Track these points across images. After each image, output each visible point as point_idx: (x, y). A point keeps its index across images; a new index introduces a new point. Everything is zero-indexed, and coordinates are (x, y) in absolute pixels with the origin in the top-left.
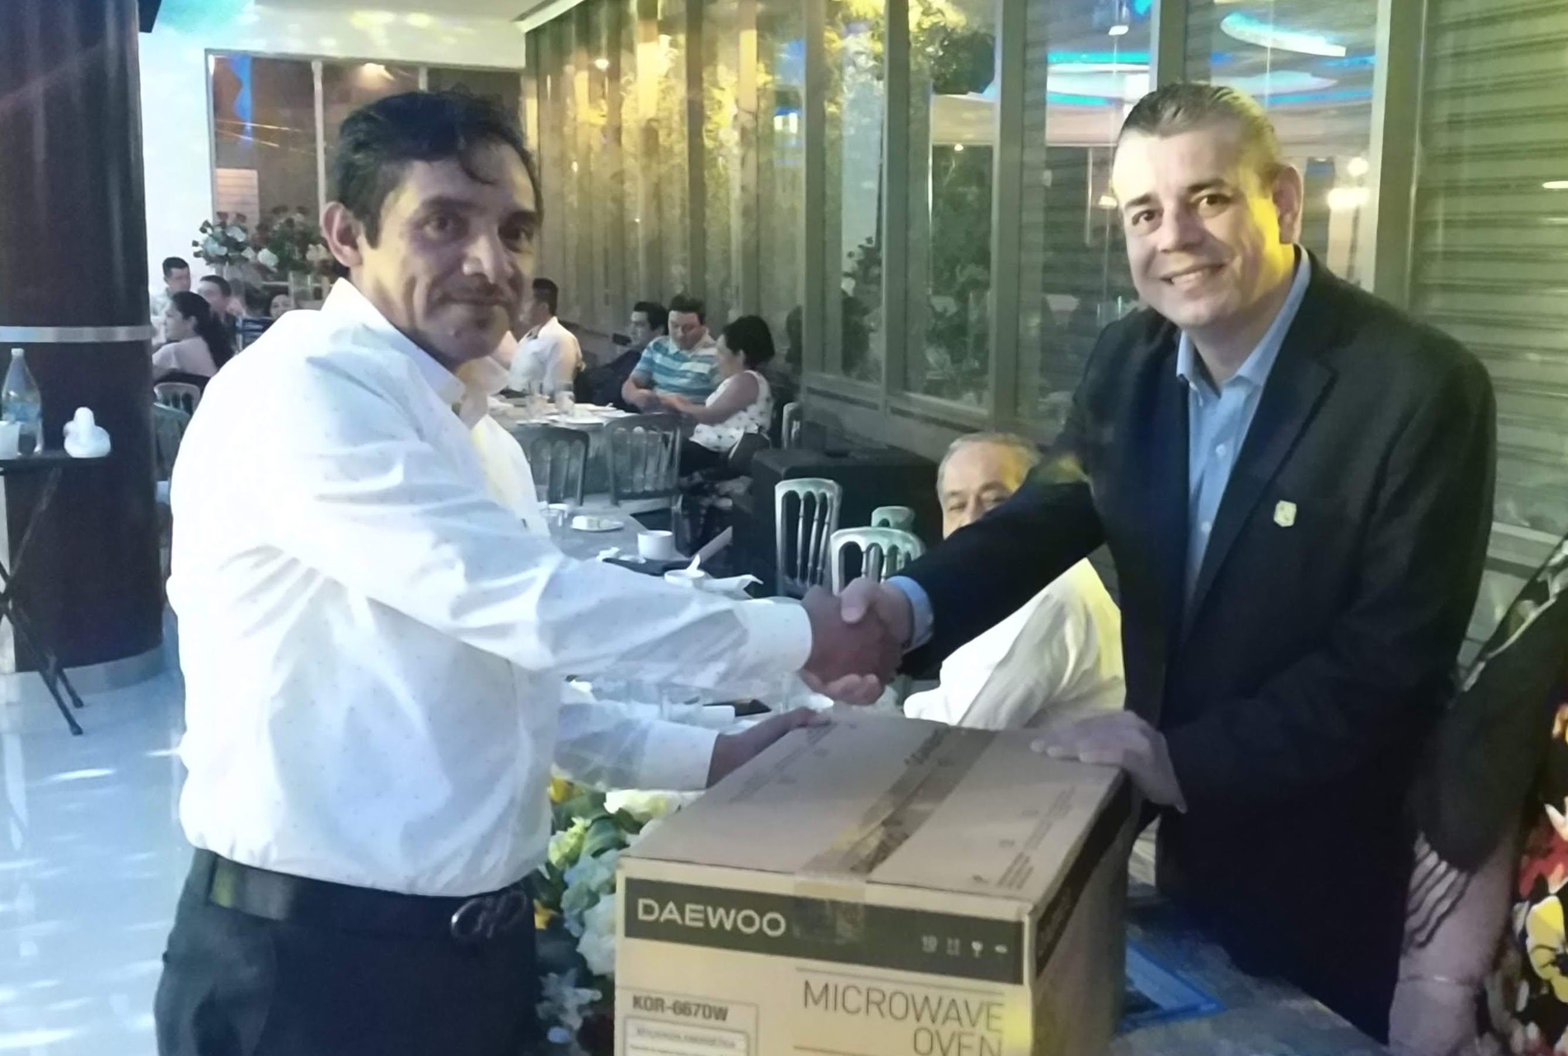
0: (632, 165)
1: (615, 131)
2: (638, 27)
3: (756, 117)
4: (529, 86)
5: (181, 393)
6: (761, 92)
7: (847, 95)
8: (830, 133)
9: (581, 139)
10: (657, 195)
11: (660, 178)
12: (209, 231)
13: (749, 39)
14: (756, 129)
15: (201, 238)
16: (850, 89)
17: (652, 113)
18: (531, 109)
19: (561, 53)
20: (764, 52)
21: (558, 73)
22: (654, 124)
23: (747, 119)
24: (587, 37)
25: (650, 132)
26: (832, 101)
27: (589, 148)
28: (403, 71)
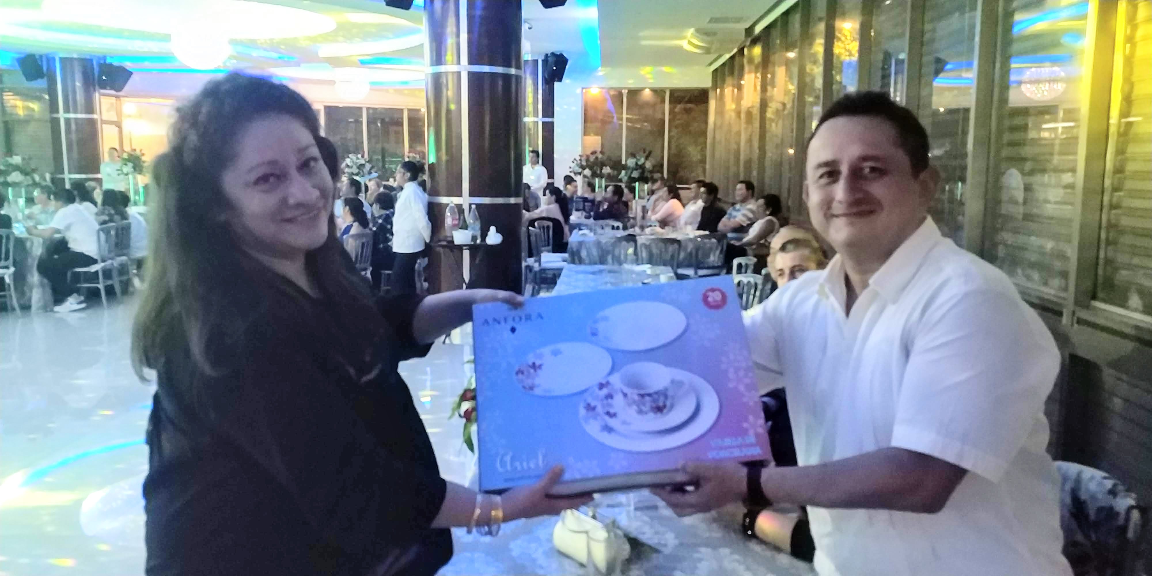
0: (743, 128)
1: (738, 113)
2: (746, 68)
3: (784, 105)
4: (711, 95)
5: (546, 225)
9: (727, 117)
10: (750, 141)
11: (750, 133)
12: (575, 162)
15: (573, 165)
17: (750, 105)
18: (712, 104)
19: (723, 81)
20: (787, 76)
21: (722, 88)
22: (750, 109)
23: (780, 106)
24: (732, 73)
25: (749, 113)
27: (730, 120)
28: (658, 92)
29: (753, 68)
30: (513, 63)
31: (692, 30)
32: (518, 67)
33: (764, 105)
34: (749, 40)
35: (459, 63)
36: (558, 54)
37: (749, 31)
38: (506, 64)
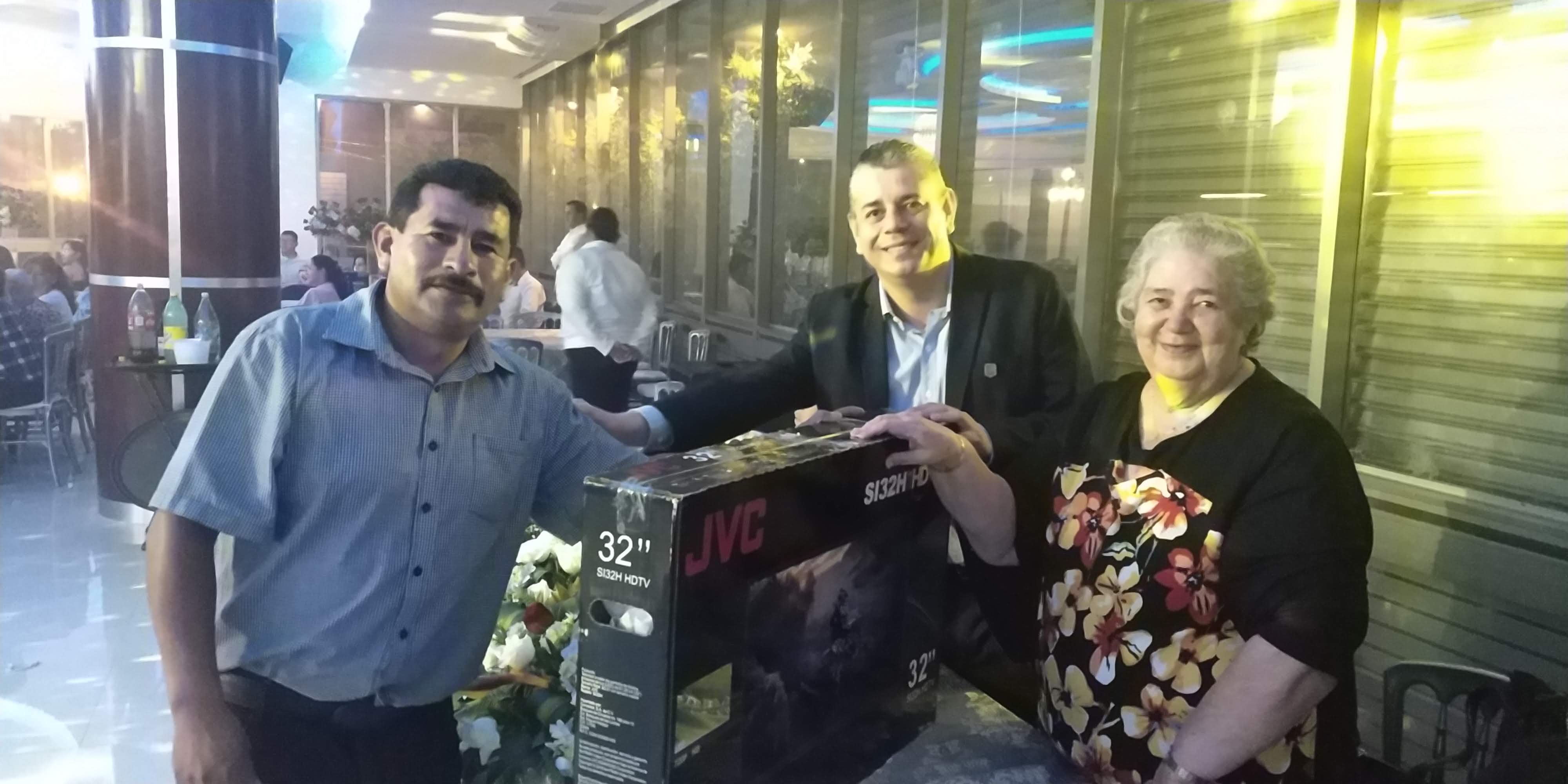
0: (592, 172)
1: (581, 150)
2: (597, 84)
4: (526, 119)
6: (678, 127)
7: (735, 129)
8: (724, 155)
9: (558, 155)
11: (610, 182)
12: (315, 213)
13: (671, 93)
14: (674, 151)
15: (310, 217)
16: (737, 126)
17: (606, 139)
18: (526, 134)
19: (546, 100)
20: (681, 101)
21: (544, 113)
22: (607, 147)
23: (669, 144)
24: (565, 92)
25: (604, 152)
26: (726, 134)
27: (564, 161)
28: (443, 110)
31: (521, 18)
32: (269, 50)
33: (635, 140)
34: (605, 42)
37: (607, 28)
38: (250, 43)
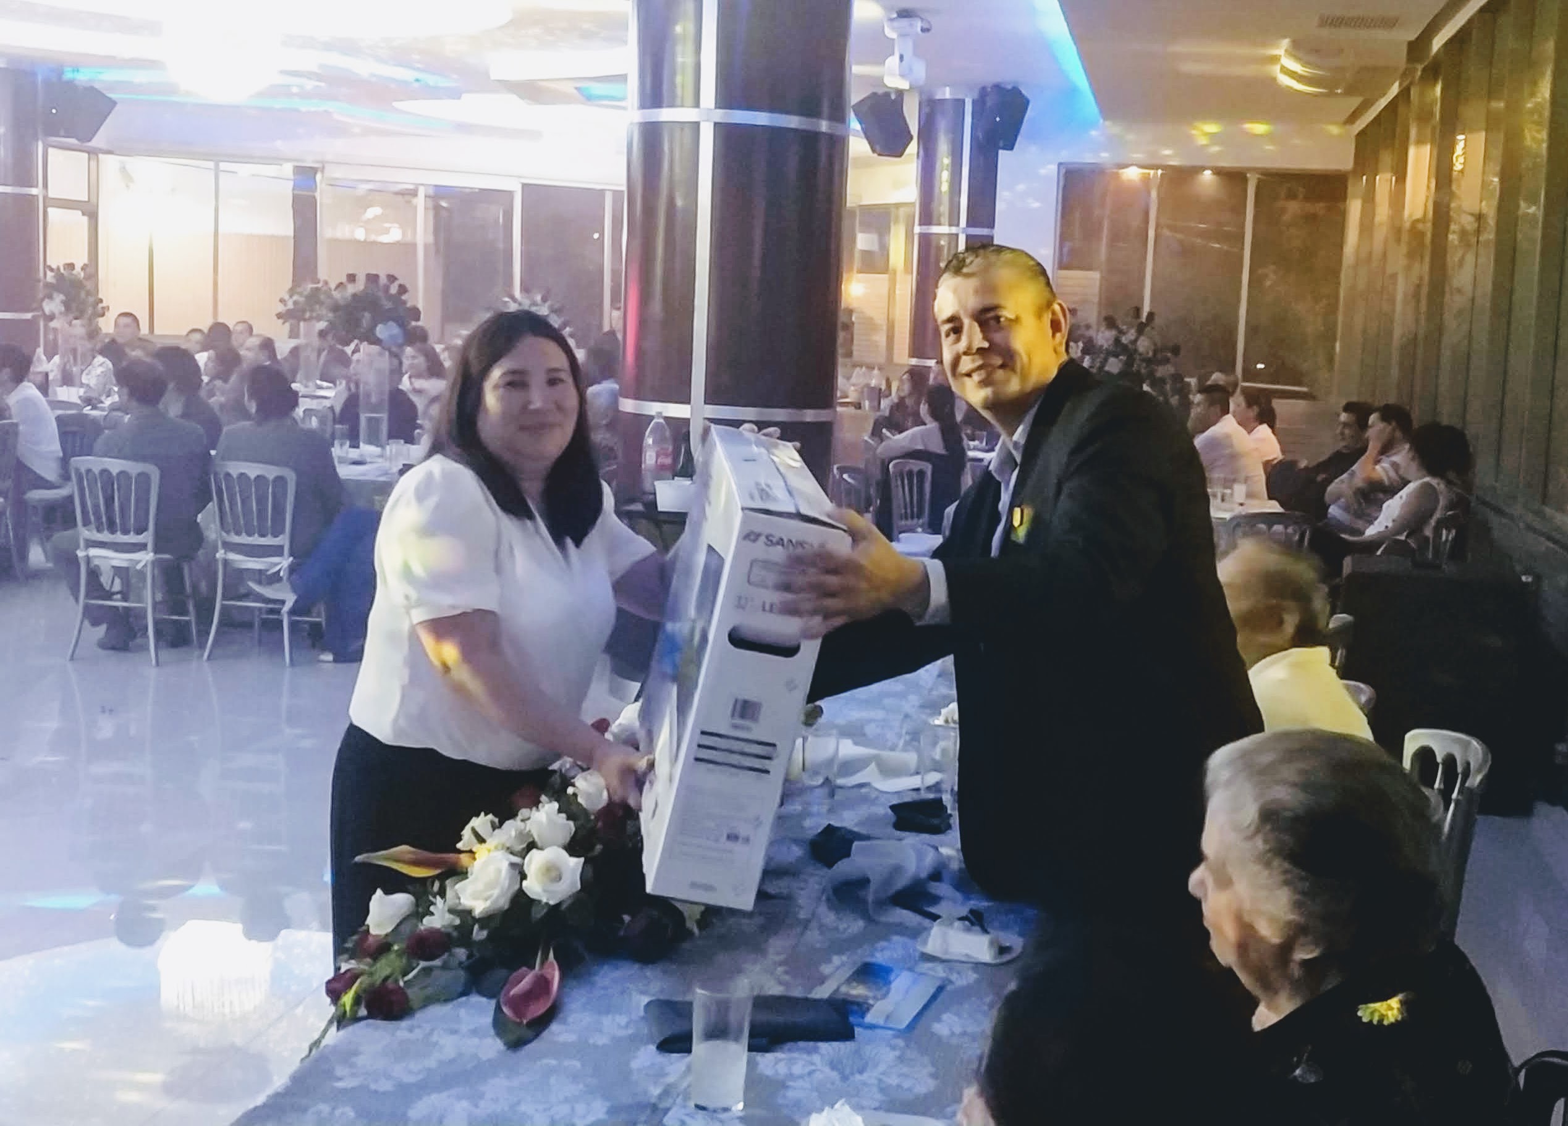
1: (1397, 231)
2: (1413, 132)
3: (1480, 217)
4: (1352, 187)
9: (1379, 237)
10: (1412, 297)
17: (1419, 214)
18: (1355, 208)
22: (1418, 226)
23: (1473, 222)
25: (1415, 232)
28: (1233, 178)
29: (1428, 132)
30: (826, 110)
31: (1285, 43)
32: (838, 115)
33: (1441, 214)
34: (1420, 67)
35: (697, 104)
36: (1009, 87)
37: (1417, 48)
38: (810, 109)
